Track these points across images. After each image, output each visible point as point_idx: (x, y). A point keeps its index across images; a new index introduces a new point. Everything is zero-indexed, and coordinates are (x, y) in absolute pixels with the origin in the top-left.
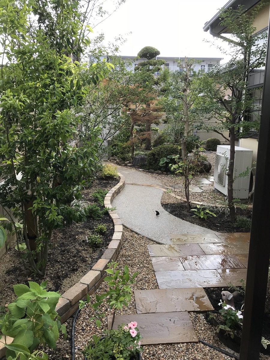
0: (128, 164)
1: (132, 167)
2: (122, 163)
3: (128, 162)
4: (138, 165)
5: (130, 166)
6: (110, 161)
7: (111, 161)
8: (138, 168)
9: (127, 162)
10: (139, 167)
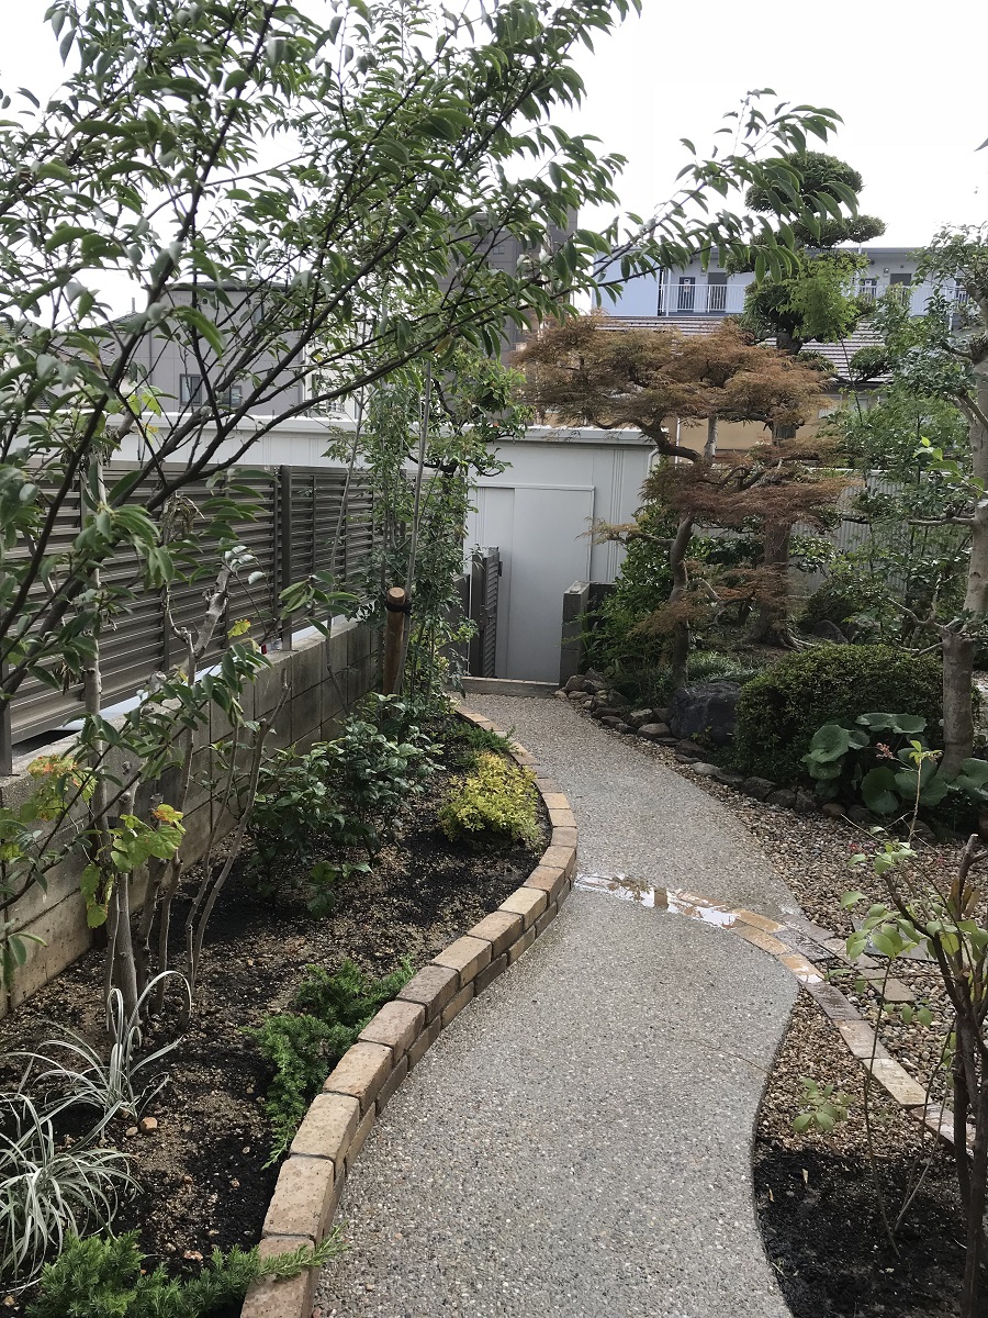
0: (645, 728)
1: (662, 744)
2: (617, 715)
3: (648, 711)
4: (695, 736)
5: (653, 737)
6: (567, 692)
7: (571, 695)
8: (692, 754)
9: (641, 713)
10: (697, 748)
